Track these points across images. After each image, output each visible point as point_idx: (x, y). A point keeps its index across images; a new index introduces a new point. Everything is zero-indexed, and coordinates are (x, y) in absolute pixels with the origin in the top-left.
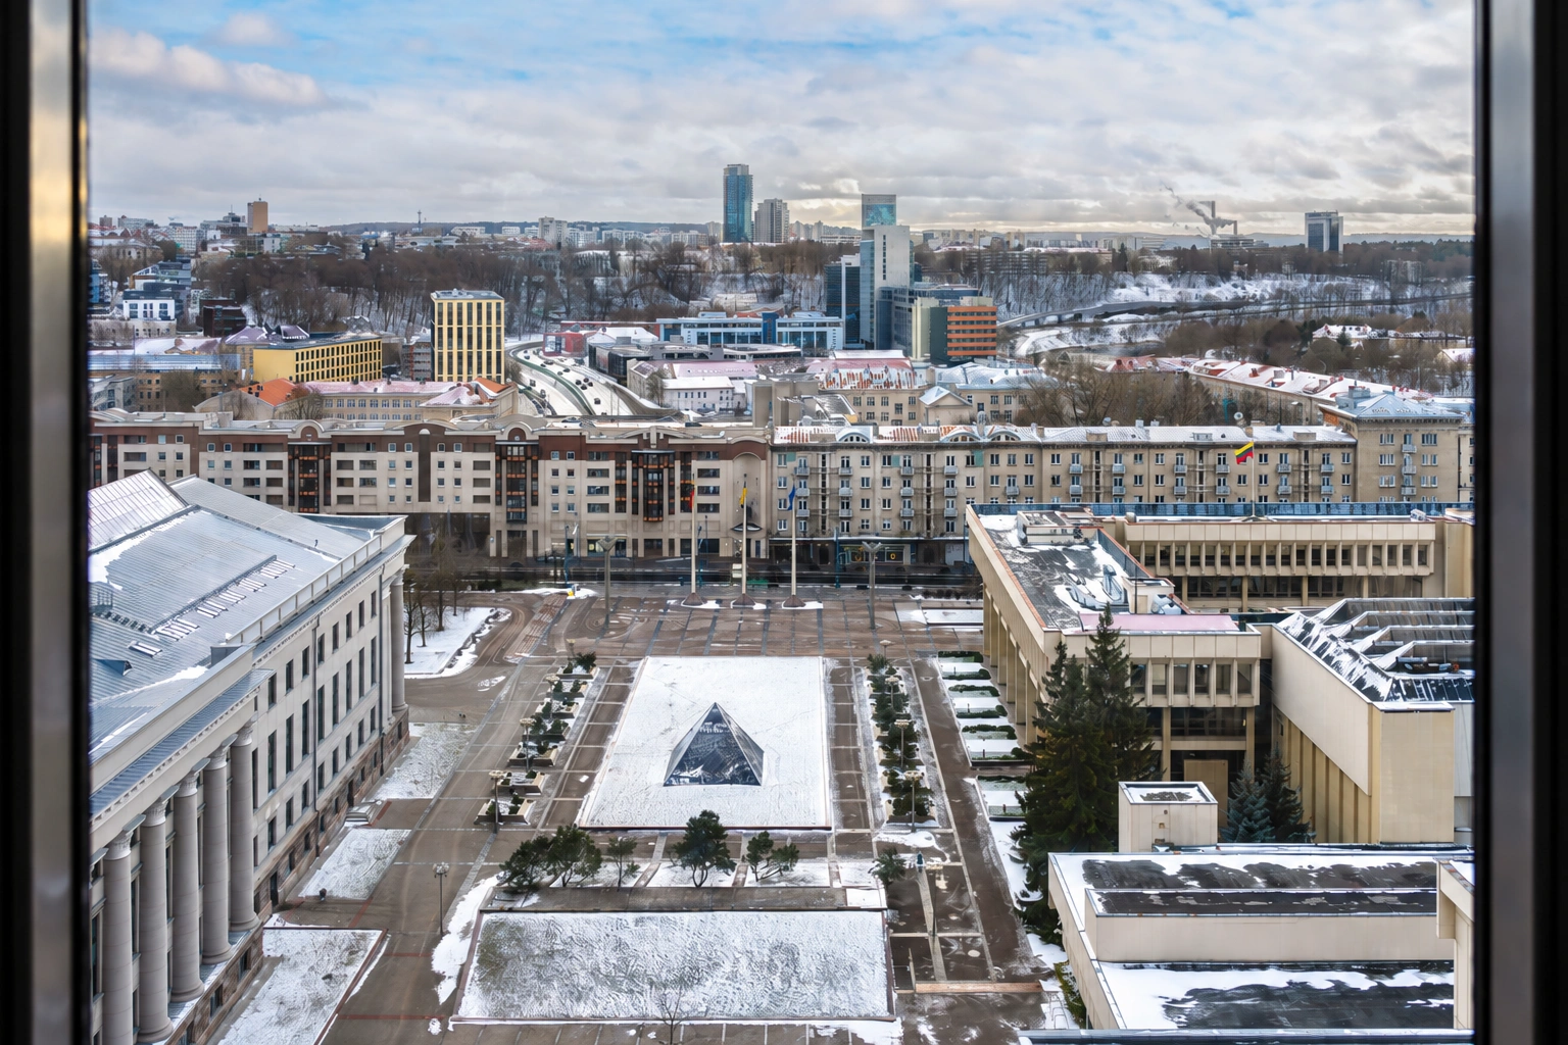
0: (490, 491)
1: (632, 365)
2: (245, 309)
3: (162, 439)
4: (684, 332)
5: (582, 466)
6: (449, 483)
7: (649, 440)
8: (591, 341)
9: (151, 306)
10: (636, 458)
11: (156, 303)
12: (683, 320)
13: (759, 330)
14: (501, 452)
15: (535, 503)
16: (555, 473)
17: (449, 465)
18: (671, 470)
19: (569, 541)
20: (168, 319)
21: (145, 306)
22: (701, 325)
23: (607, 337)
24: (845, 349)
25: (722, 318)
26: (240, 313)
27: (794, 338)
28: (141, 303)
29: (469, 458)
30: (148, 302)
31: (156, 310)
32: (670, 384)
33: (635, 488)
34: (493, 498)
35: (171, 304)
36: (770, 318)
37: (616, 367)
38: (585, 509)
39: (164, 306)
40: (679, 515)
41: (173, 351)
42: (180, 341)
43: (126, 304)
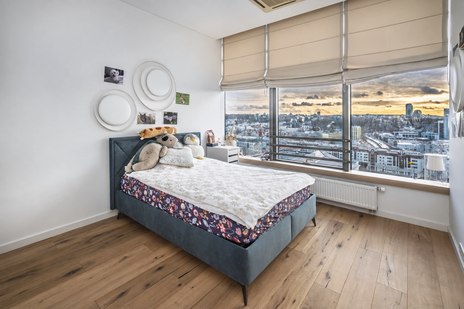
0: (368, 159)
1: (389, 140)
4: (399, 134)
5: (386, 157)
6: (360, 157)
7: (400, 153)
8: (380, 135)
10: (398, 157)
11: (307, 126)
12: (399, 132)
13: (417, 135)
14: (369, 152)
15: (376, 162)
16: (380, 157)
17: (360, 154)
18: (406, 160)
19: (383, 170)
22: (403, 133)
23: (383, 134)
24: (439, 140)
25: (408, 132)
26: (319, 128)
27: (426, 136)
29: (363, 153)
31: (307, 127)
32: (398, 143)
33: (397, 162)
34: (368, 160)
36: (420, 133)
37: (385, 140)
38: (387, 164)
39: (308, 127)
40: (407, 168)
41: (310, 133)
42: (311, 132)
43: (302, 126)
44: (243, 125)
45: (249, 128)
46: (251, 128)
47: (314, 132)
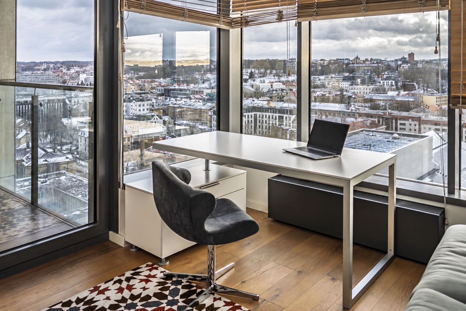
2: (415, 84)
3: (410, 120)
9: (388, 82)
11: (390, 82)
20: (393, 86)
21: (387, 82)
26: (414, 85)
28: (385, 81)
30: (388, 81)
31: (390, 83)
35: (394, 82)
39: (392, 82)
41: (398, 95)
42: (399, 93)
43: (382, 82)
44: (267, 81)
45: (278, 86)
46: (283, 87)
47: (406, 92)
